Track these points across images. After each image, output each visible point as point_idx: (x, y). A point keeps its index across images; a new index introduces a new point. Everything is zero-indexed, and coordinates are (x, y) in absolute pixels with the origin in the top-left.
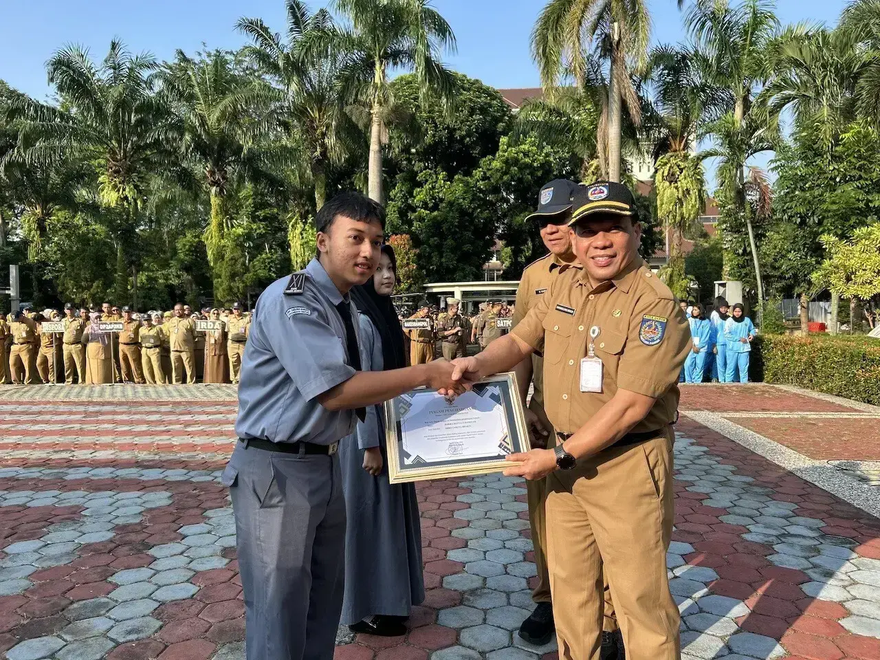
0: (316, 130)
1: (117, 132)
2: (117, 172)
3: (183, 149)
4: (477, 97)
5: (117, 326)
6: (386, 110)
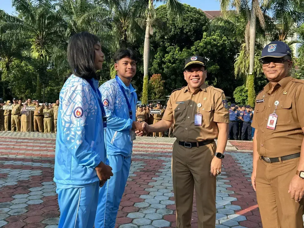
0: (123, 28)
1: (39, 27)
2: (39, 44)
3: (66, 35)
4: (194, 15)
5: (33, 108)
6: (152, 20)
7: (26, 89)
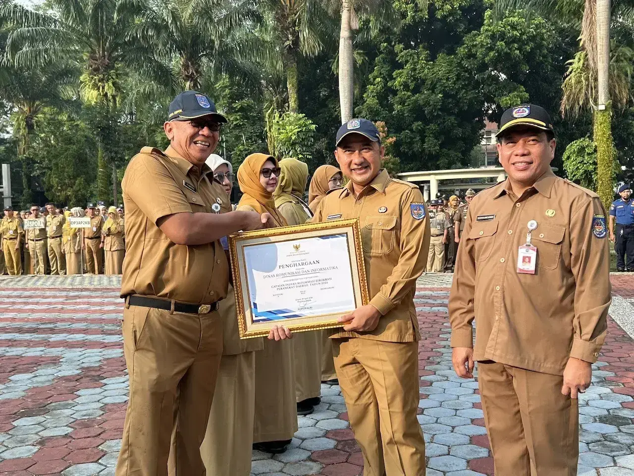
0: (287, 18)
1: (96, 31)
2: (96, 70)
7: (75, 178)
